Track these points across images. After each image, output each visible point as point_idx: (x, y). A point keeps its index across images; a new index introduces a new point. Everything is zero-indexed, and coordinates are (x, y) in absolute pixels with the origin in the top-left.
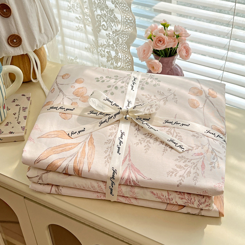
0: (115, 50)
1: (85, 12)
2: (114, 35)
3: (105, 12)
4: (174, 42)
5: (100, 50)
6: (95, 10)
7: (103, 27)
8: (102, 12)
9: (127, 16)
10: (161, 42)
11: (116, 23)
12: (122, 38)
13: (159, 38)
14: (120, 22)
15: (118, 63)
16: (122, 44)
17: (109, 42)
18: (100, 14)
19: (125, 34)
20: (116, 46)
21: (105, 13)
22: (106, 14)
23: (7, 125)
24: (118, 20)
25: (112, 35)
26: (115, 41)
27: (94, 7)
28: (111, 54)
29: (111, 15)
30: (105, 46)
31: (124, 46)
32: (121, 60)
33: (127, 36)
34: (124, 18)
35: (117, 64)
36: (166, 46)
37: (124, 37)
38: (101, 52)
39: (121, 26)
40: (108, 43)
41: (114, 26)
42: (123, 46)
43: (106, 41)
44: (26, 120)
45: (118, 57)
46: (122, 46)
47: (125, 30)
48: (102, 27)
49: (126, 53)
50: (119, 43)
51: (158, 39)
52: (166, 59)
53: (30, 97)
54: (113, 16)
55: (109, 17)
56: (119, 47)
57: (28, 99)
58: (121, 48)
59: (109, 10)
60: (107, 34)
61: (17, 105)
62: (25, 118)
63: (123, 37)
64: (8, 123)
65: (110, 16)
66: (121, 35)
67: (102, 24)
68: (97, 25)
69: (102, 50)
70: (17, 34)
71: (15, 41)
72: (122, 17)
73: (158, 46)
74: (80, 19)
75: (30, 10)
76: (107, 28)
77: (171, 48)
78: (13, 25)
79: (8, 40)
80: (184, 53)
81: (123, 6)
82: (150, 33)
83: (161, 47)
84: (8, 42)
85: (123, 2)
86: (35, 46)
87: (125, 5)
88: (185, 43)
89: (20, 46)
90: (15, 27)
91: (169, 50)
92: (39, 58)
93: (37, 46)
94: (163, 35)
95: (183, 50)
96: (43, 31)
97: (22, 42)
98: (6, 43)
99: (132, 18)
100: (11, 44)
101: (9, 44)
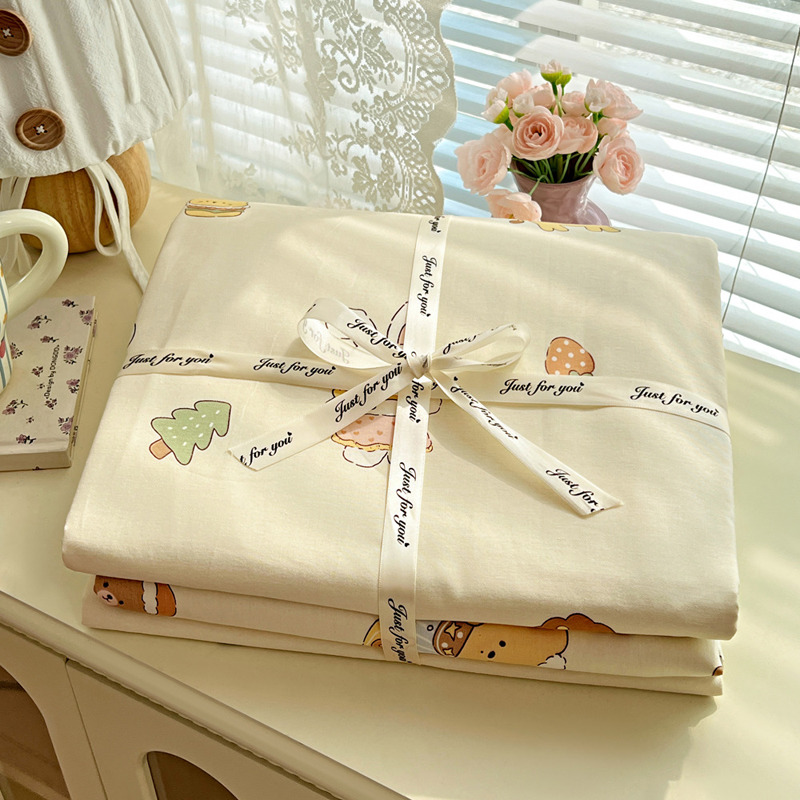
0: (382, 154)
1: (282, 27)
2: (379, 109)
3: (349, 32)
4: (585, 137)
5: (330, 151)
6: (317, 26)
7: (344, 81)
8: (341, 32)
9: (426, 53)
10: (540, 134)
11: (389, 71)
12: (408, 119)
13: (532, 121)
14: (400, 70)
15: (392, 196)
16: (407, 138)
17: (363, 129)
18: (335, 38)
19: (417, 108)
20: (387, 145)
21: (350, 37)
22: (356, 42)
23: (10, 410)
24: (393, 62)
25: (371, 108)
26: (382, 128)
27: (315, 15)
28: (367, 167)
29: (369, 45)
30: (349, 140)
31: (414, 147)
32: (400, 190)
33: (422, 115)
34: (415, 58)
35: (388, 201)
36: (558, 149)
37: (414, 118)
38: (333, 158)
39: (405, 81)
40: (359, 132)
41: (380, 79)
42: (410, 145)
43: (352, 126)
44: (75, 395)
45: (392, 177)
46: (407, 145)
47: (417, 97)
48: (340, 81)
49: (419, 167)
50: (396, 134)
51: (531, 125)
52: (555, 191)
53: (91, 312)
54: (377, 48)
55: (364, 52)
56: (395, 146)
57: (87, 316)
58: (401, 150)
59: (363, 28)
60: (355, 104)
61: (46, 339)
62: (74, 386)
63: (411, 117)
64: (14, 402)
65: (366, 49)
66: (402, 108)
67: (338, 72)
68: (323, 72)
69: (339, 151)
70: (46, 108)
71: (41, 129)
72: (407, 55)
73: (528, 147)
74: (266, 46)
75: (92, 30)
76: (357, 86)
77: (573, 154)
78: (34, 79)
79: (17, 126)
80: (618, 173)
81: (411, 19)
82: (504, 105)
83: (541, 153)
84: (17, 135)
85: (412, 7)
86: (110, 145)
87: (418, 17)
88: (622, 140)
89: (59, 147)
90: (40, 86)
91: (569, 157)
92: (123, 180)
93: (116, 146)
94: (548, 113)
95: (615, 161)
96: (137, 95)
97: (66, 135)
98: (10, 137)
99: (441, 58)
100: (27, 141)
101: (20, 140)
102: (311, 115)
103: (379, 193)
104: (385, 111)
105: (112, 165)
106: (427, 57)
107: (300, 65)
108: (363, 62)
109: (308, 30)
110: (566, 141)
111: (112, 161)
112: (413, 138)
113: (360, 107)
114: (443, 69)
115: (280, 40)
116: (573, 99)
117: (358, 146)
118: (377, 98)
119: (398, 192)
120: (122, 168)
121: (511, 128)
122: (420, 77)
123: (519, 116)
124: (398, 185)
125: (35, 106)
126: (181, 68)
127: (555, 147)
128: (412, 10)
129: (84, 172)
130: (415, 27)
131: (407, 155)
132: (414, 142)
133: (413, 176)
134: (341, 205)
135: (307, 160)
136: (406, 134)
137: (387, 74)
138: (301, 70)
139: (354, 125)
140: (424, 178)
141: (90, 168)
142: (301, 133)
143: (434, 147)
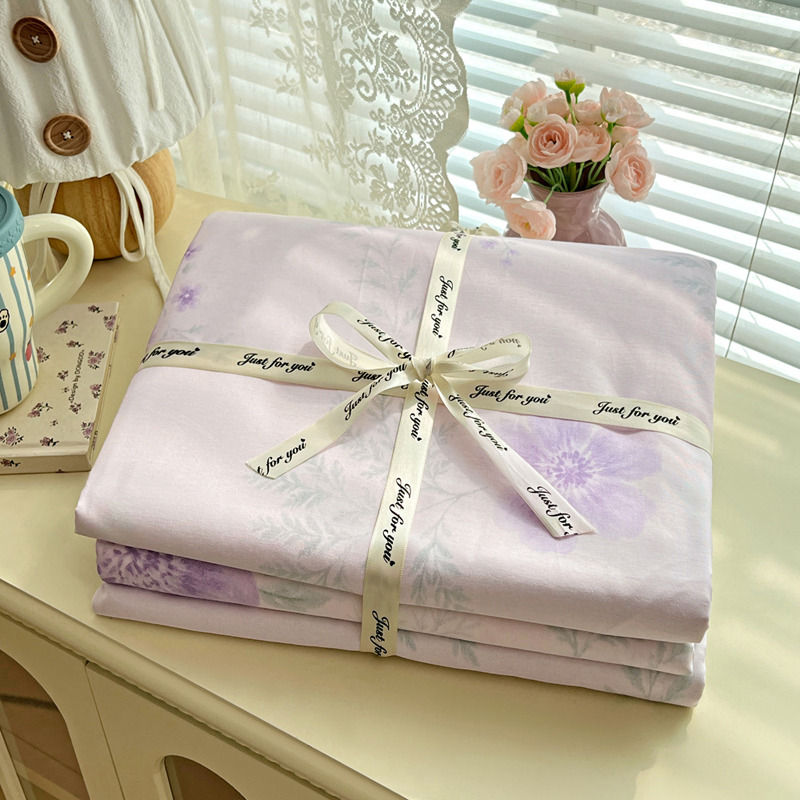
0: (399, 163)
2: (395, 118)
3: (367, 41)
4: (599, 145)
6: (336, 35)
7: (362, 90)
8: (359, 41)
9: (440, 61)
10: (555, 143)
11: (405, 79)
13: (547, 129)
14: (416, 78)
16: (422, 146)
18: (353, 47)
19: (431, 116)
21: (368, 45)
22: (373, 50)
24: (409, 70)
25: (388, 116)
26: (398, 136)
27: (333, 24)
28: (384, 175)
29: (386, 54)
30: (367, 149)
31: (428, 155)
33: (436, 124)
34: (429, 67)
36: (572, 157)
37: (429, 126)
38: (352, 166)
39: (420, 90)
40: (376, 140)
42: (425, 153)
43: (370, 135)
45: (408, 185)
47: (431, 105)
48: (358, 89)
50: (411, 143)
51: (546, 133)
52: (569, 199)
53: (115, 318)
54: (393, 56)
55: (381, 60)
56: (411, 154)
57: (110, 322)
58: (417, 158)
59: (381, 36)
60: (373, 112)
61: (72, 344)
63: (426, 125)
65: (383, 58)
67: (357, 81)
68: (342, 81)
69: (357, 159)
70: (74, 114)
71: (68, 135)
72: (422, 64)
73: (544, 155)
74: (289, 55)
75: (118, 38)
76: (375, 94)
77: (586, 163)
78: (61, 86)
79: (45, 132)
80: (630, 182)
81: (426, 28)
82: (520, 113)
83: (555, 161)
84: (45, 140)
85: (426, 15)
86: (134, 152)
87: (433, 26)
88: (634, 147)
89: (85, 153)
90: (67, 93)
91: (582, 166)
92: (148, 187)
93: (140, 152)
94: (562, 120)
95: (626, 168)
96: (161, 103)
97: (92, 141)
98: (37, 143)
99: (454, 66)
100: (55, 146)
101: (48, 146)
102: (331, 124)
103: (395, 201)
104: (401, 119)
105: (138, 172)
106: (440, 65)
107: (320, 75)
108: (381, 70)
109: (328, 39)
110: (581, 149)
111: (136, 166)
112: (428, 146)
113: (378, 115)
114: (456, 78)
115: (301, 50)
116: (586, 107)
117: (375, 154)
118: (394, 106)
119: (413, 200)
120: (147, 176)
121: (526, 136)
122: (434, 86)
123: (533, 125)
124: (413, 193)
125: (63, 112)
126: (204, 77)
127: (569, 155)
128: (427, 19)
129: (110, 178)
130: (429, 35)
131: (422, 163)
132: (429, 150)
133: (427, 184)
134: (359, 212)
135: (327, 167)
136: (422, 142)
137: (403, 83)
138: (321, 79)
139: (372, 133)
140: (438, 186)
141: (116, 173)
142: (322, 141)
143: (447, 155)
